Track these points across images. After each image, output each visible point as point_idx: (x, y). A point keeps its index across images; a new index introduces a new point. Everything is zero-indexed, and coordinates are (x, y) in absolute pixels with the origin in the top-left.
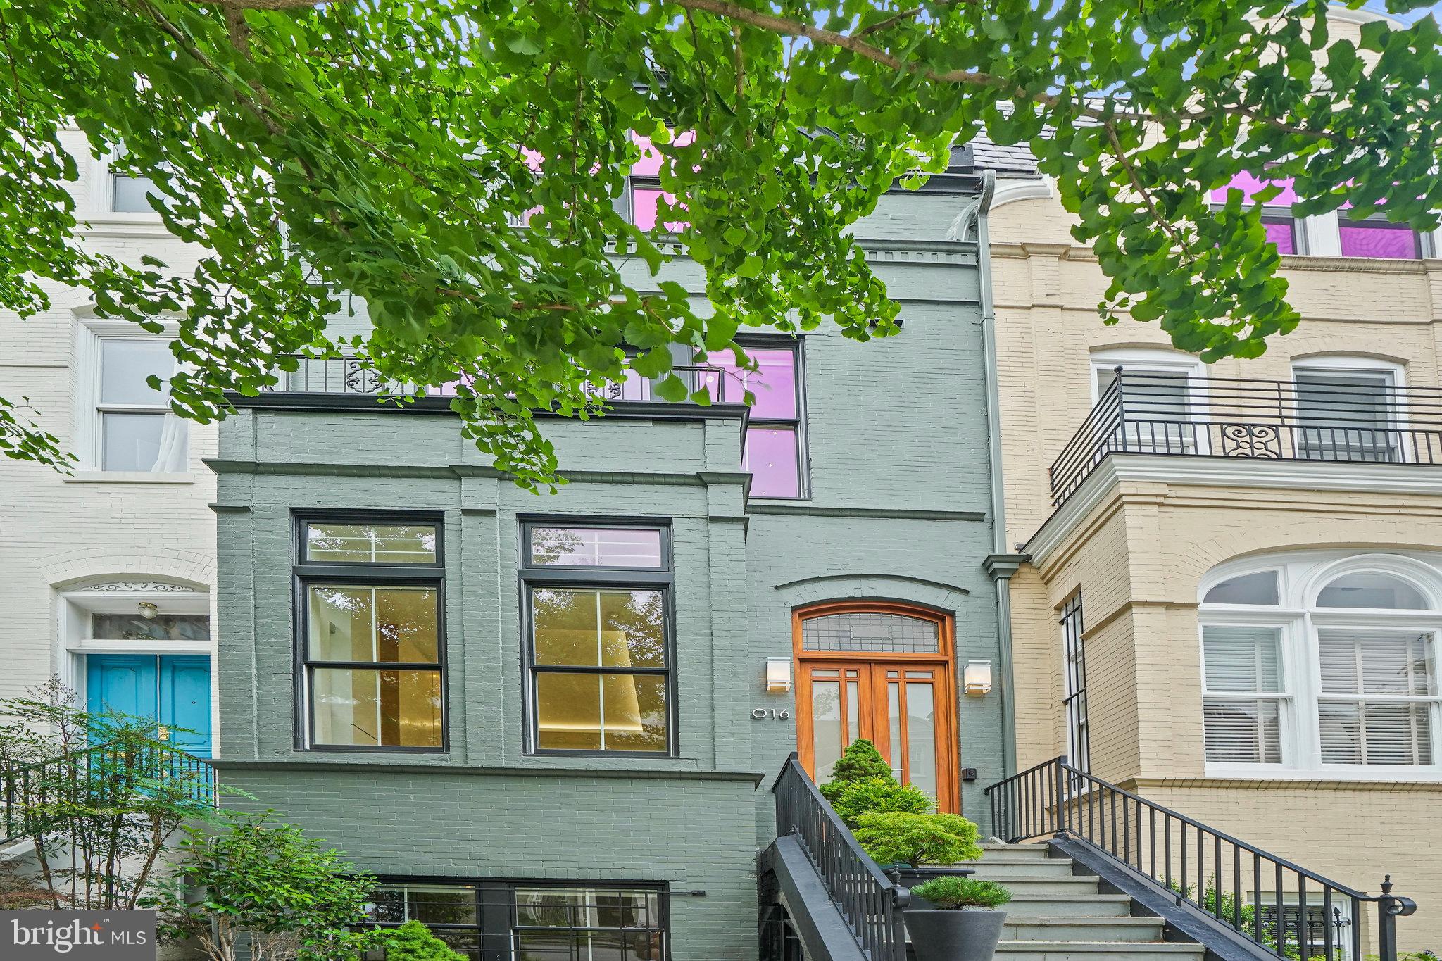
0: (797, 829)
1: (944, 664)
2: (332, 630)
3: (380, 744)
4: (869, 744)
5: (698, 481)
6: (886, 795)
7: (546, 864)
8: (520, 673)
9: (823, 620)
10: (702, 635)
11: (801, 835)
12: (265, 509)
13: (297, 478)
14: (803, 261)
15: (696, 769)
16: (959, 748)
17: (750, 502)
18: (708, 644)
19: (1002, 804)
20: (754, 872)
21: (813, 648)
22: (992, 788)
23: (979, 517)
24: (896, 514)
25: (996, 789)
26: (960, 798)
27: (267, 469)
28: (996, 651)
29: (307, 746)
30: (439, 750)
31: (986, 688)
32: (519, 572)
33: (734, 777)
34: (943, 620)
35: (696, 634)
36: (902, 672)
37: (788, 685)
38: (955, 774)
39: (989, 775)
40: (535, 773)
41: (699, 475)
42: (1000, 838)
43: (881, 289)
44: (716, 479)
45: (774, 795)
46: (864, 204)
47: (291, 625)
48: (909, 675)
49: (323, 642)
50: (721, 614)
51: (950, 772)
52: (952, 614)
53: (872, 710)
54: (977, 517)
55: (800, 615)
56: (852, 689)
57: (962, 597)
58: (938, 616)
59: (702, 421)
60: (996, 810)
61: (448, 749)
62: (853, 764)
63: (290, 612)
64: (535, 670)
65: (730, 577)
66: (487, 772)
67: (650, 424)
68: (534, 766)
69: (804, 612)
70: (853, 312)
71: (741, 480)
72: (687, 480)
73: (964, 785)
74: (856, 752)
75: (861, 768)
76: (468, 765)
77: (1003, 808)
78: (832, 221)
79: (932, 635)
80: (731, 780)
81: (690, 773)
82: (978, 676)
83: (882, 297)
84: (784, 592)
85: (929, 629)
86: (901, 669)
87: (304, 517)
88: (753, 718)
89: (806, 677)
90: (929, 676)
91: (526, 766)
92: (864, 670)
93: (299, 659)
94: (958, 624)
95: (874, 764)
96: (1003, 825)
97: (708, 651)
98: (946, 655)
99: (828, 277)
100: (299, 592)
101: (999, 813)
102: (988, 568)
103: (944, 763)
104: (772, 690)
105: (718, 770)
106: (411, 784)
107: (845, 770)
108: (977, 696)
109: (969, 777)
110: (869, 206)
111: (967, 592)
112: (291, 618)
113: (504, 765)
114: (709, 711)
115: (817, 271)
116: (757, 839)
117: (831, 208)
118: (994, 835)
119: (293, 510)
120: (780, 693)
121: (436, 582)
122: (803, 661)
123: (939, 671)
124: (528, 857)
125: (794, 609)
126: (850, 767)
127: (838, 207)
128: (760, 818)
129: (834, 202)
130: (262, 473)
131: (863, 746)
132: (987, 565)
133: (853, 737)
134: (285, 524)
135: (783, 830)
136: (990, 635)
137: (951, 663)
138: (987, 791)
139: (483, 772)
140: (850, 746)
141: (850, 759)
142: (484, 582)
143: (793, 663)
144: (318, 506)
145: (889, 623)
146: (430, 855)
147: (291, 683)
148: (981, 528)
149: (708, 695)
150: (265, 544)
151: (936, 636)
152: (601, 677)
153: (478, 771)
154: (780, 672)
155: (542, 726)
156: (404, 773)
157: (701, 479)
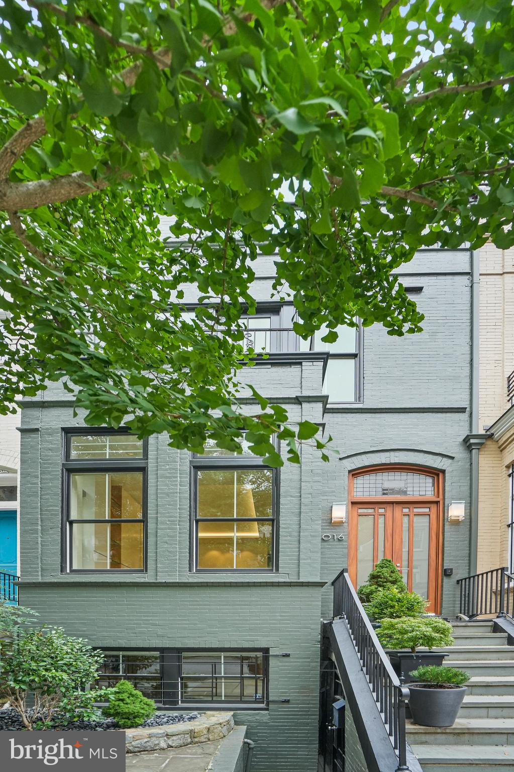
0: (345, 616)
1: (437, 503)
2: (84, 494)
3: (108, 568)
4: (390, 561)
5: (297, 401)
6: (399, 600)
7: (200, 639)
8: (188, 524)
9: (367, 477)
10: (294, 497)
11: (347, 621)
12: (47, 429)
13: (65, 409)
14: (366, 293)
15: (288, 580)
16: (443, 555)
17: (328, 406)
18: (299, 502)
19: (467, 590)
20: (319, 642)
21: (359, 496)
22: (462, 580)
23: (463, 410)
24: (413, 411)
25: (464, 581)
26: (442, 586)
27: (49, 404)
28: (468, 493)
29: (68, 571)
30: (142, 571)
31: (461, 518)
32: (190, 461)
33: (310, 584)
34: (438, 475)
35: (291, 496)
36: (411, 509)
37: (344, 520)
38: (440, 571)
39: (460, 573)
40: (195, 585)
41: (297, 398)
42: (464, 614)
43: (413, 306)
44: (307, 400)
45: (333, 587)
46: (406, 256)
47: (60, 499)
48: (416, 510)
49: (79, 503)
50: (307, 484)
51: (437, 570)
52: (443, 472)
53: (392, 535)
54: (462, 410)
55: (353, 475)
56: (381, 520)
57: (450, 461)
58: (435, 473)
59: (300, 364)
60: (463, 593)
61: (146, 571)
62: (379, 575)
63: (60, 491)
64: (197, 521)
65: (313, 460)
66: (168, 584)
67: (270, 366)
68: (195, 581)
69: (355, 473)
70: (395, 320)
71: (321, 400)
72: (290, 401)
73: (444, 578)
74: (382, 567)
75: (384, 578)
76: (158, 581)
77: (467, 592)
78: (385, 266)
79: (431, 485)
80: (308, 586)
81: (284, 582)
82: (457, 511)
83: (414, 311)
84: (344, 461)
85: (429, 480)
86: (411, 506)
87: (70, 433)
88: (323, 539)
89: (355, 514)
90: (427, 510)
91: (191, 580)
92: (389, 508)
93: (65, 519)
94: (447, 478)
95: (392, 575)
96: (467, 602)
97: (297, 506)
98: (438, 497)
99: (381, 301)
100: (65, 478)
101: (465, 595)
102: (466, 443)
103: (433, 564)
104: (335, 522)
105: (301, 580)
106: (124, 594)
107: (374, 578)
108: (456, 523)
109: (447, 573)
110: (409, 257)
111: (452, 458)
112: (60, 495)
113: (177, 581)
114: (297, 543)
115: (374, 299)
116: (322, 614)
117: (385, 258)
118: (461, 613)
119: (63, 429)
120: (340, 524)
121: (143, 470)
122: (353, 503)
123: (434, 508)
124: (190, 635)
125: (350, 472)
126: (379, 577)
127: (389, 258)
128: (324, 601)
129: (387, 255)
130: (47, 407)
131: (386, 563)
132: (466, 440)
133: (381, 557)
134: (59, 438)
135: (338, 612)
136: (465, 484)
137: (441, 503)
138: (458, 581)
139: (165, 585)
140: (379, 563)
141: (378, 572)
142: (170, 469)
143: (347, 506)
144: (77, 425)
145: (405, 477)
146: (135, 635)
147: (60, 534)
148: (464, 416)
149: (296, 534)
150: (47, 450)
151: (433, 485)
152: (235, 523)
153: (162, 585)
154: (339, 512)
155: (201, 535)
156: (121, 586)
157: (298, 400)
